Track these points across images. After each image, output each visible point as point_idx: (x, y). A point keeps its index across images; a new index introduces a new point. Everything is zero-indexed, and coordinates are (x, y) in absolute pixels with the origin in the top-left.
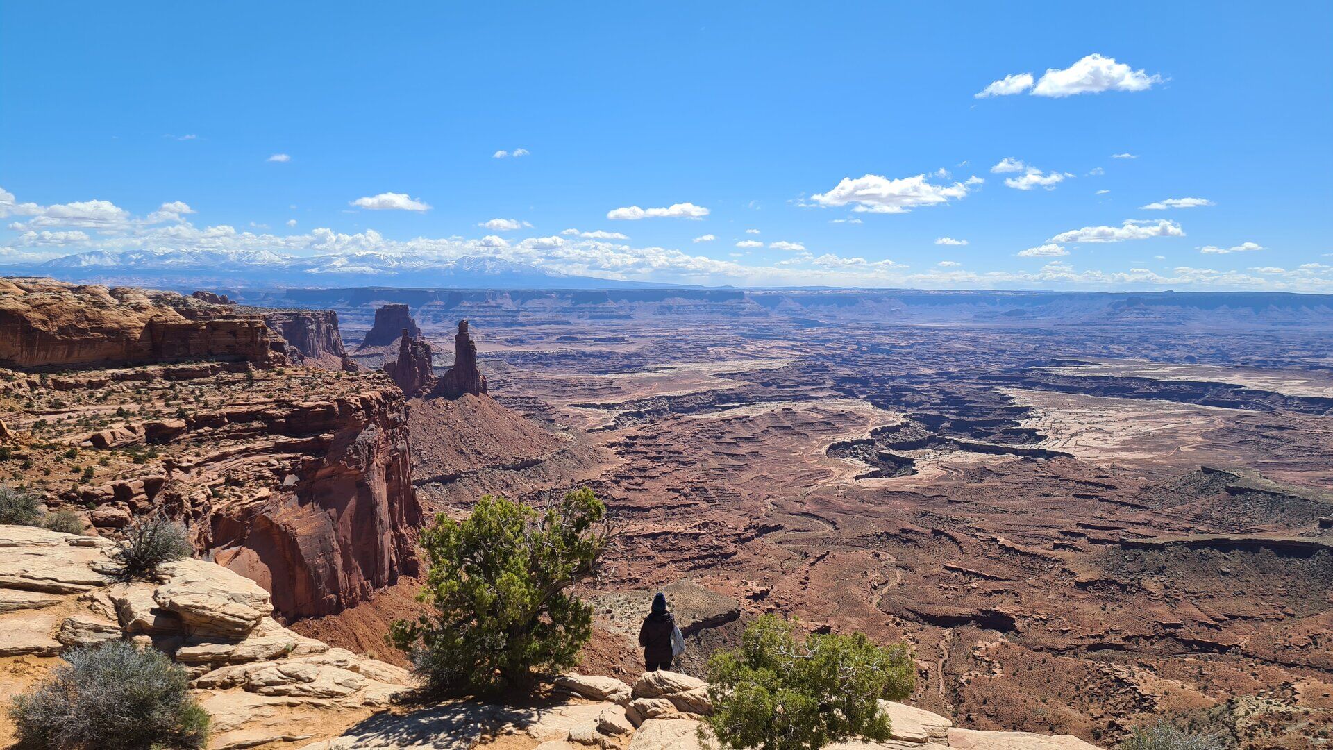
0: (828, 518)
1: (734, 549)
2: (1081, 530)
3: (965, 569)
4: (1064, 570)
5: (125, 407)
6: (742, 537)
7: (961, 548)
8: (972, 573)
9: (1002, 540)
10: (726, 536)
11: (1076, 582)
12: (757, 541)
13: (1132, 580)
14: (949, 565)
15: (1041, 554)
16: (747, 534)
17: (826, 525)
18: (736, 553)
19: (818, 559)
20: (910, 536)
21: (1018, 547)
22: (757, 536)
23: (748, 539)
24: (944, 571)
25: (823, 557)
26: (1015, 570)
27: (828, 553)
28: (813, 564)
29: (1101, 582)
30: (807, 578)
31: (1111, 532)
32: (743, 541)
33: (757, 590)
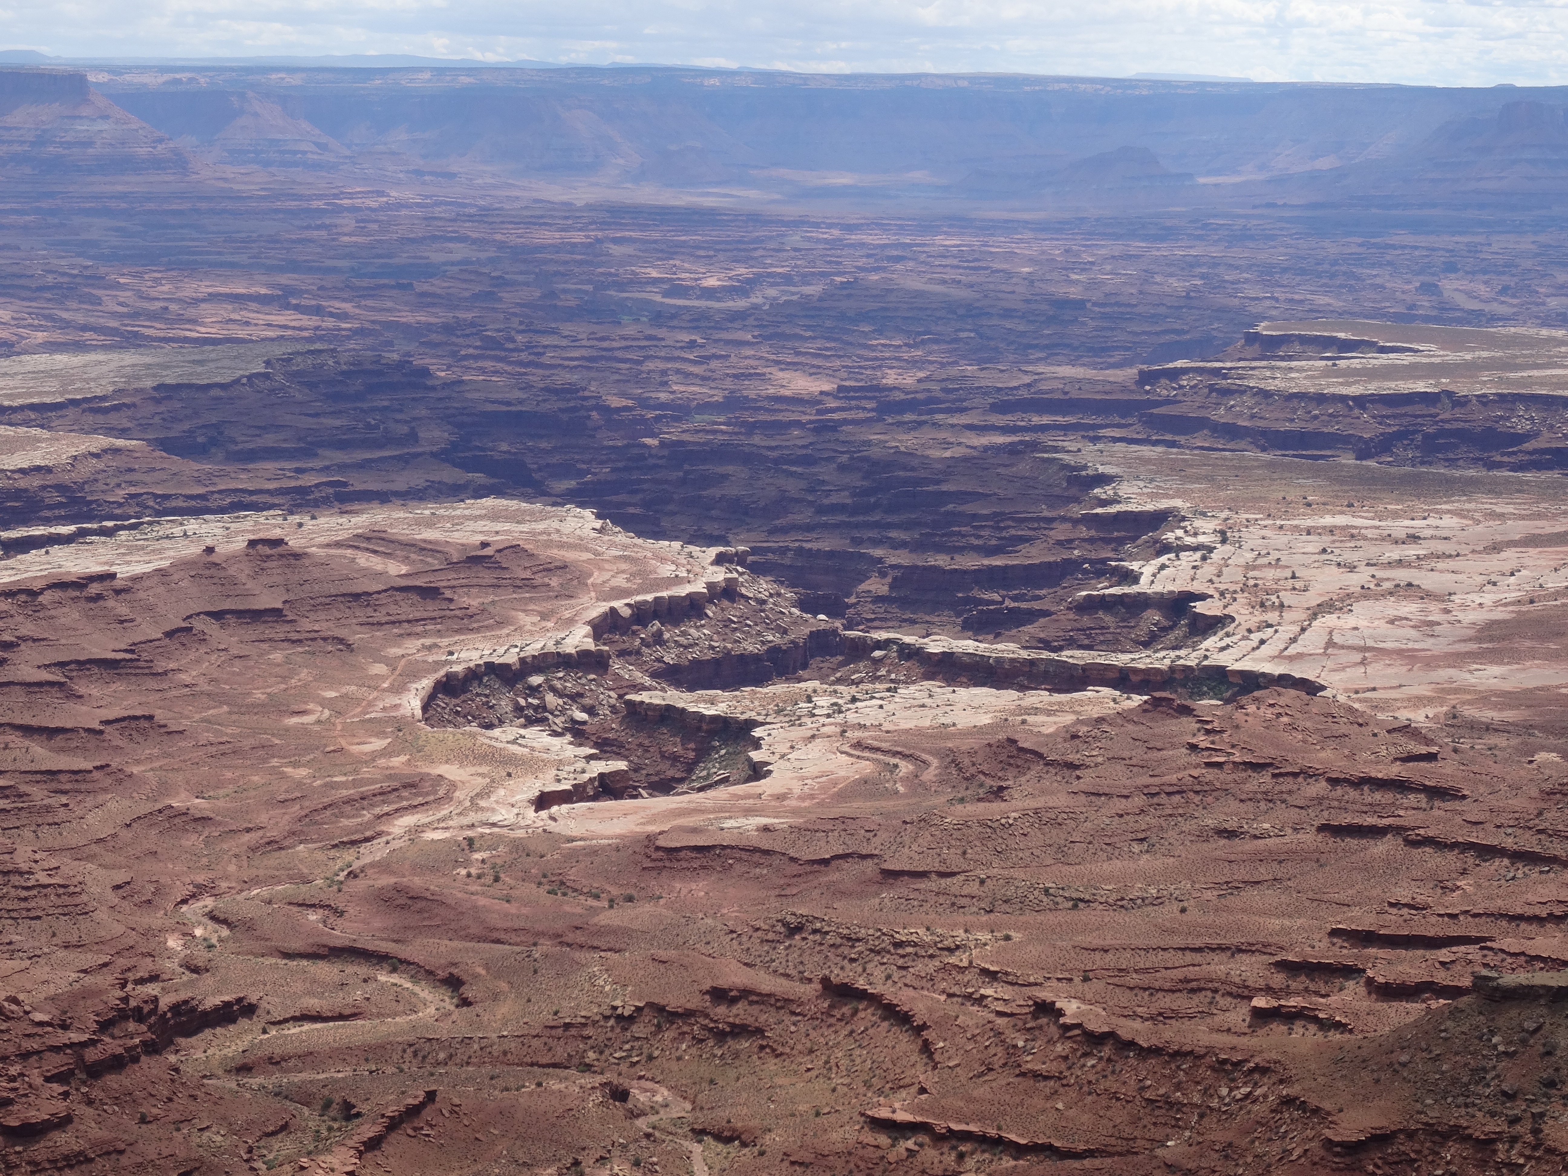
0: (432, 963)
1: (60, 1107)
2: (1346, 954)
3: (940, 1125)
4: (1288, 1102)
6: (92, 1055)
7: (926, 1048)
8: (966, 1136)
9: (1071, 1008)
10: (25, 1056)
11: (1329, 1144)
13: (1514, 1121)
14: (884, 1113)
15: (1210, 1050)
16: (111, 1046)
17: (424, 992)
18: (64, 1122)
19: (393, 1124)
20: (740, 1013)
21: (1128, 1029)
22: (152, 1048)
23: (117, 1063)
24: (868, 1137)
25: (413, 1111)
26: (1120, 1115)
27: (431, 1096)
28: (373, 1144)
29: (1411, 1135)
31: (1444, 954)
32: (95, 1071)
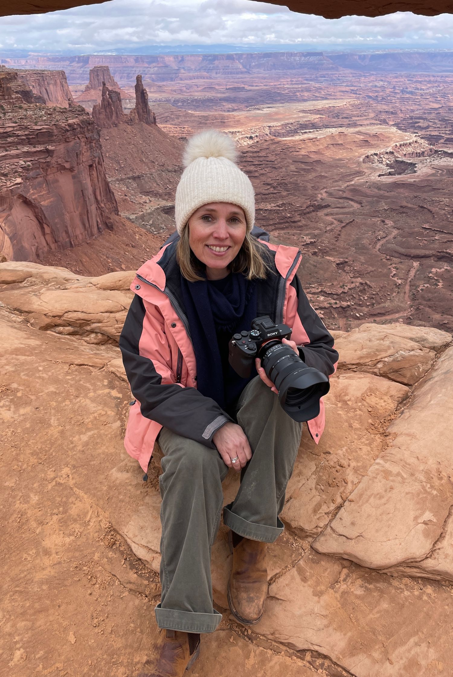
0: (357, 200)
1: (299, 219)
3: (433, 229)
6: (305, 211)
7: (433, 217)
8: (437, 231)
12: (313, 214)
14: (424, 226)
16: (308, 210)
17: (356, 204)
18: (300, 221)
19: (347, 224)
20: (405, 210)
22: (313, 211)
23: (308, 213)
24: (421, 230)
25: (351, 222)
27: (354, 220)
28: (344, 227)
30: (339, 235)
32: (305, 214)
33: (308, 241)
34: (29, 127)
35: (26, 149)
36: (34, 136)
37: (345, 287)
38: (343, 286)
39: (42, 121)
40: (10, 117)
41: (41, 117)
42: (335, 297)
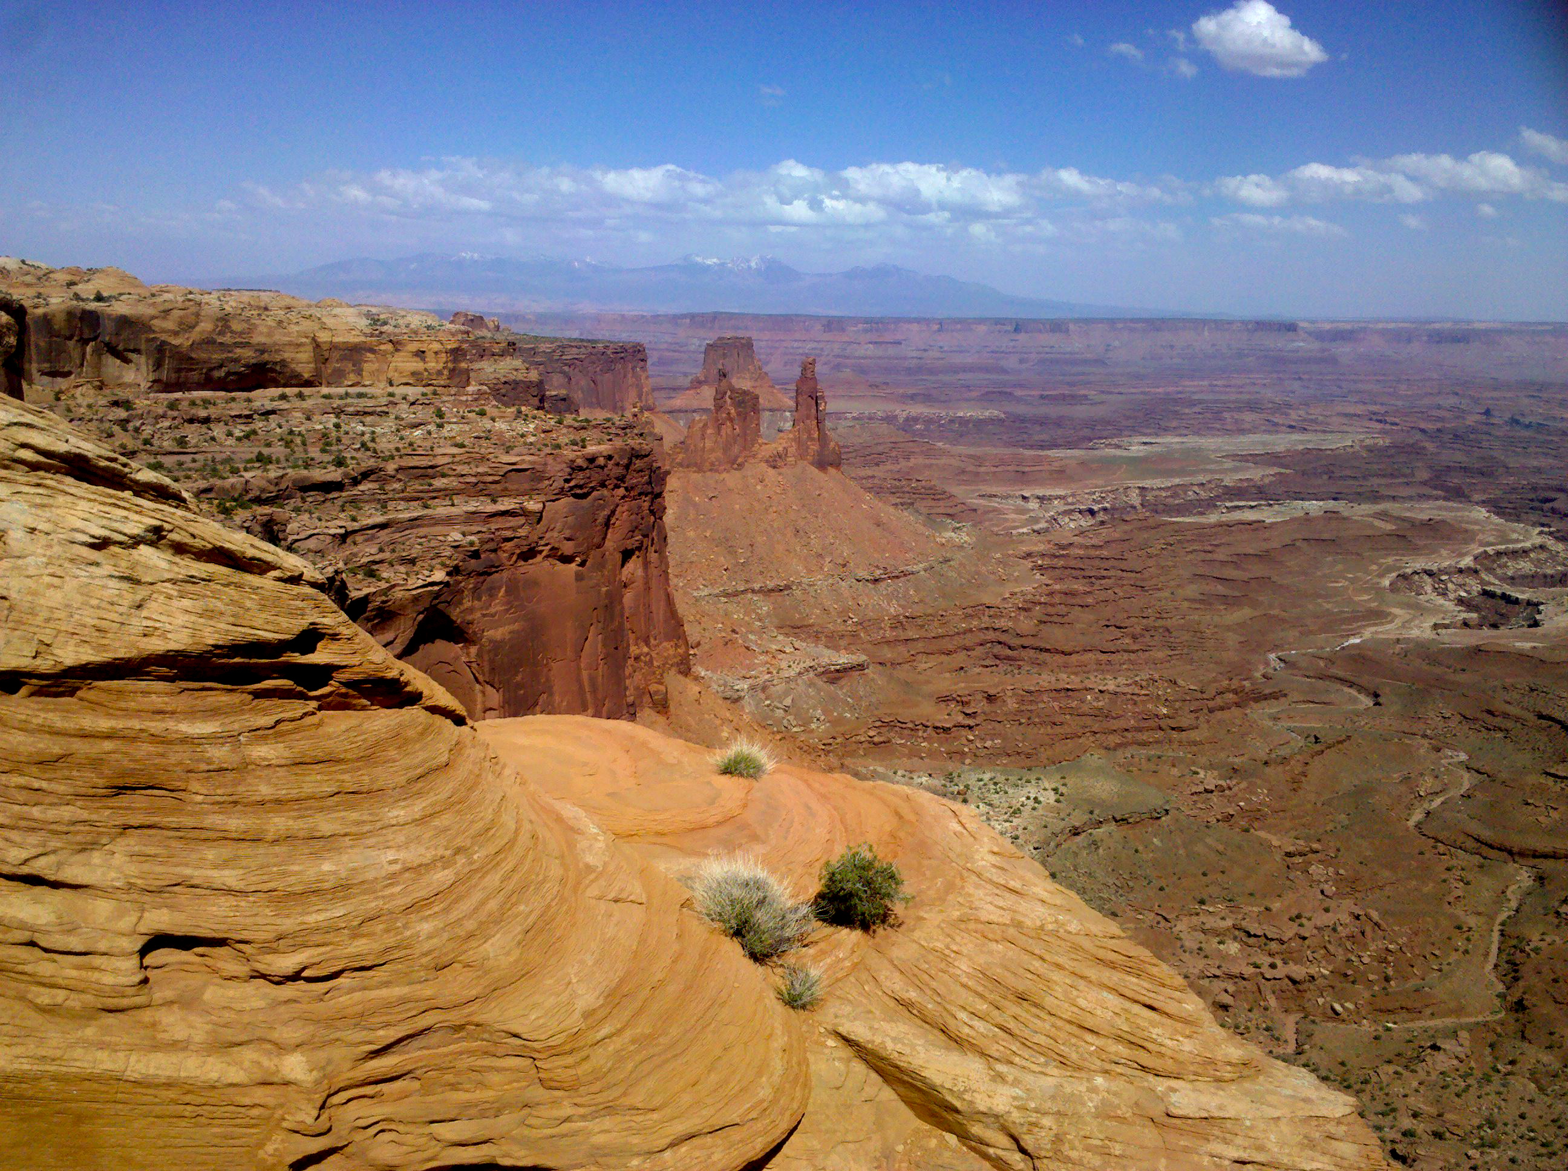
0: (1366, 685)
5: (266, 451)
10: (1184, 701)
16: (1219, 701)
17: (1362, 697)
18: (1195, 728)
19: (1329, 747)
22: (1237, 705)
23: (1222, 709)
24: (1543, 780)
25: (1338, 744)
27: (1349, 738)
28: (1320, 753)
30: (1304, 774)
32: (1211, 710)
33: (1211, 783)
34: (490, 456)
35: (473, 505)
36: (497, 478)
37: (1304, 921)
38: (1299, 917)
39: (525, 444)
40: (453, 434)
41: (523, 436)
42: (1274, 946)
